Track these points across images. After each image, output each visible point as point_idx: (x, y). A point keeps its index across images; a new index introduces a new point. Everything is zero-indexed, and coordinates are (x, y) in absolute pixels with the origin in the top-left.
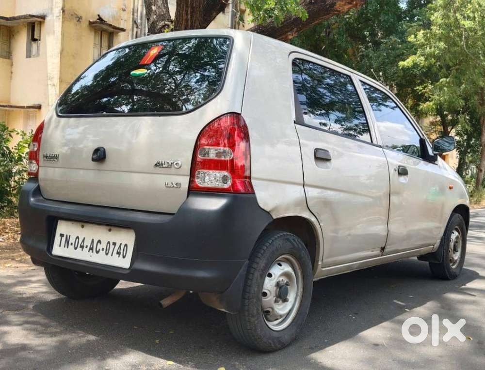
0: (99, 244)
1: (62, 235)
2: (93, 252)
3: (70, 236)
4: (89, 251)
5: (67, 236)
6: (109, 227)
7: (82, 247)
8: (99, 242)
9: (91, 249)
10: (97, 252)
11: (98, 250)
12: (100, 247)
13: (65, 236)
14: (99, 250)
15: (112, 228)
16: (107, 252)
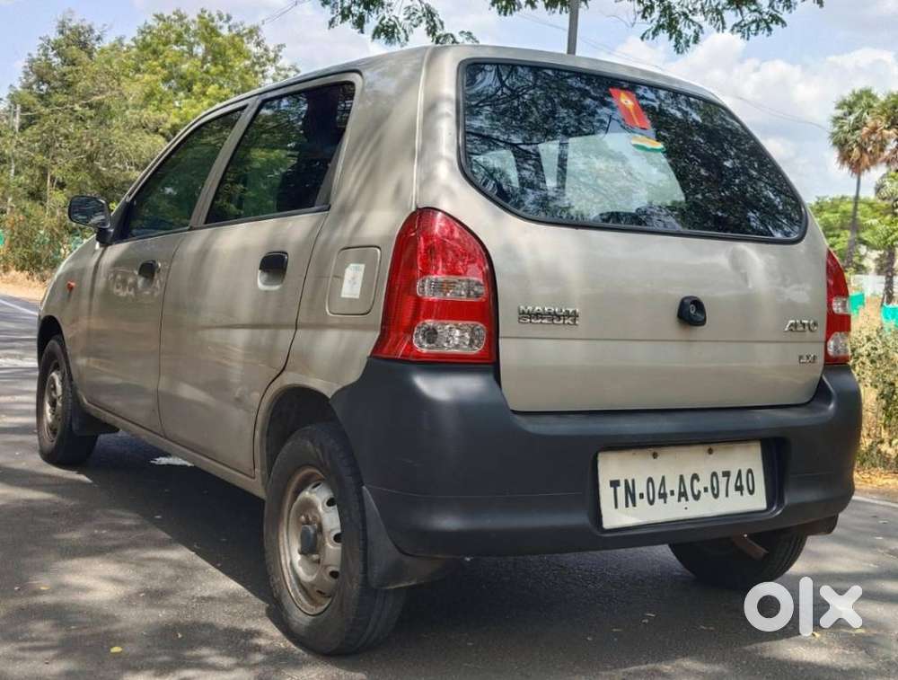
0: (695, 481)
1: (615, 484)
2: (687, 500)
3: (633, 481)
4: (679, 500)
5: (626, 482)
6: (707, 447)
7: (663, 496)
8: (695, 477)
9: (683, 494)
10: (697, 497)
11: (696, 493)
12: (698, 486)
13: (622, 483)
14: (699, 492)
15: (713, 447)
16: (716, 492)
